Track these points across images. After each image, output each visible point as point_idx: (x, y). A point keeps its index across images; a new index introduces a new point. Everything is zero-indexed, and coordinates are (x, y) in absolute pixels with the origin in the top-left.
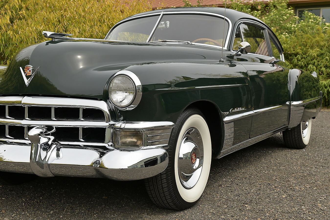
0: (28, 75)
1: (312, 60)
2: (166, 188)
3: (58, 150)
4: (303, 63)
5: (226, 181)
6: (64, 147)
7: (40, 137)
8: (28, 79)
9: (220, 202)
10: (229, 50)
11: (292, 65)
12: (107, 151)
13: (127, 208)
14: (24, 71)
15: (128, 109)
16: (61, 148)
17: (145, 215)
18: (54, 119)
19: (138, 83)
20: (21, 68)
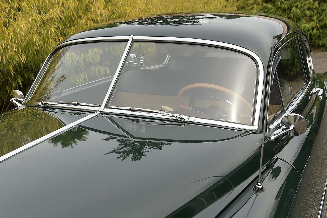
1: (295, 3)
4: (286, 6)
11: (275, 8)
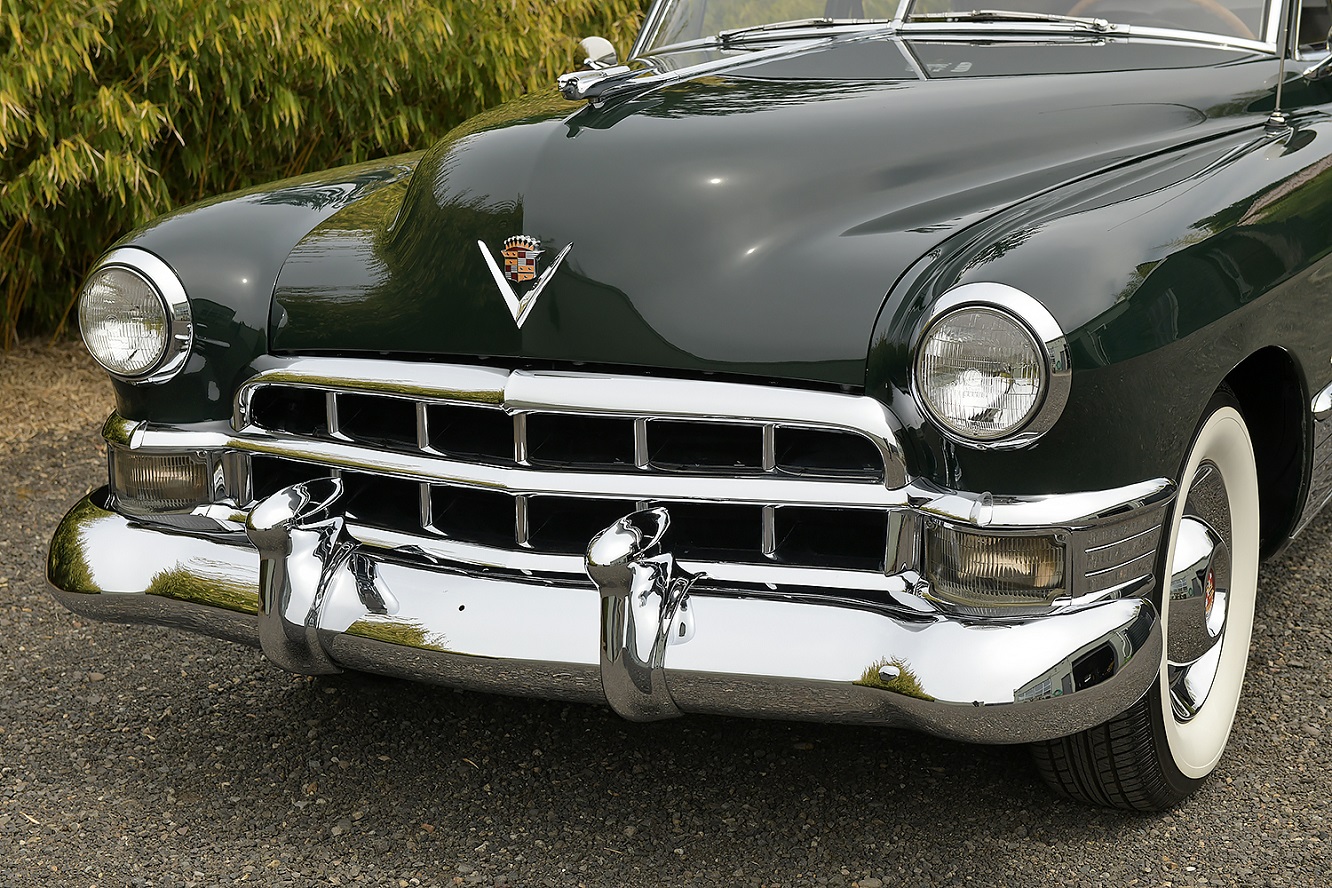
0: (520, 279)
5: (1271, 636)
7: (632, 565)
8: (520, 296)
9: (1301, 759)
10: (1288, 54)
14: (500, 261)
15: (1011, 442)
18: (645, 468)
20: (482, 245)
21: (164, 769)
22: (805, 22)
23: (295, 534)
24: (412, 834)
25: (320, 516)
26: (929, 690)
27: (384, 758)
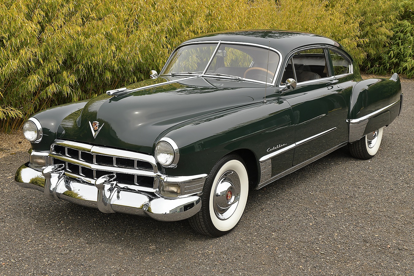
0: (95, 129)
2: (202, 222)
3: (118, 192)
6: (123, 190)
7: (104, 185)
8: (95, 132)
10: (277, 86)
12: (155, 198)
13: (175, 232)
14: (92, 125)
15: (169, 167)
16: (121, 190)
17: (187, 241)
18: (116, 166)
19: (175, 147)
20: (90, 122)
21: (37, 217)
22: (187, 72)
23: (52, 174)
24: (76, 232)
25: (60, 170)
26: (152, 211)
27: (79, 217)
